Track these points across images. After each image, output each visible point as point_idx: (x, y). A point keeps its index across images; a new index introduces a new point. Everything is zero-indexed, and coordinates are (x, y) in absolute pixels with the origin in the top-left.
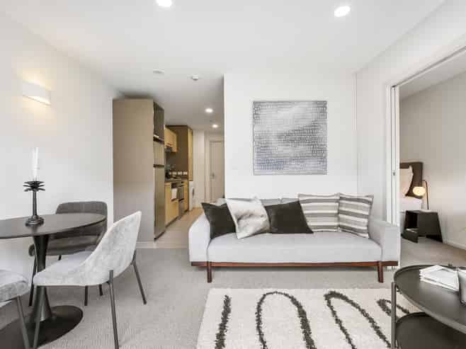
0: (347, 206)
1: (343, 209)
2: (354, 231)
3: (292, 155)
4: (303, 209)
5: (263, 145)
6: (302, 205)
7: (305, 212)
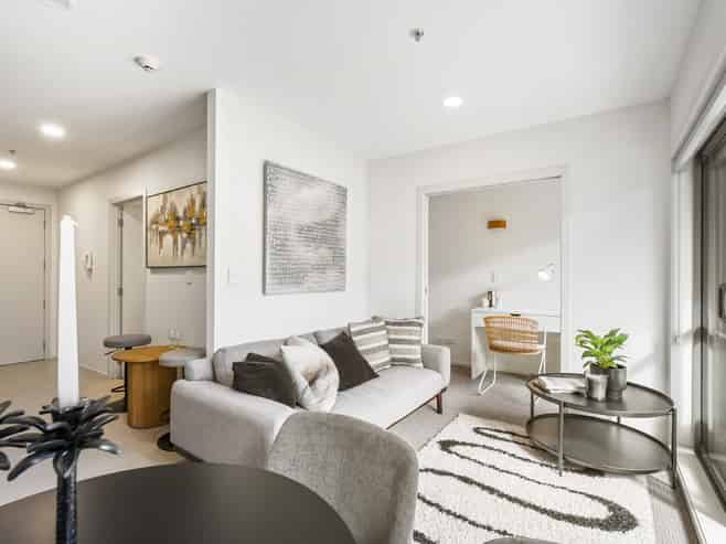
0: (396, 332)
1: (393, 336)
2: (407, 362)
3: (313, 263)
4: (357, 345)
5: (278, 242)
6: (354, 339)
7: (360, 348)
